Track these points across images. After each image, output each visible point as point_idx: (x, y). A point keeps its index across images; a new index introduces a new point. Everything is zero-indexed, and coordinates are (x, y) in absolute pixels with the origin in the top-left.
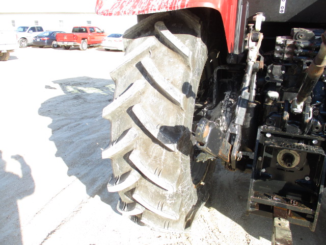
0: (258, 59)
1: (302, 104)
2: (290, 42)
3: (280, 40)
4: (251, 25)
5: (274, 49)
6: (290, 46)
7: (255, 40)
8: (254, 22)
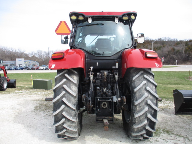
0: (93, 79)
1: (105, 89)
2: (100, 74)
3: (98, 73)
4: (90, 70)
5: (97, 76)
6: (101, 75)
7: (92, 74)
8: (91, 69)
